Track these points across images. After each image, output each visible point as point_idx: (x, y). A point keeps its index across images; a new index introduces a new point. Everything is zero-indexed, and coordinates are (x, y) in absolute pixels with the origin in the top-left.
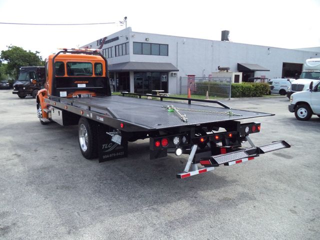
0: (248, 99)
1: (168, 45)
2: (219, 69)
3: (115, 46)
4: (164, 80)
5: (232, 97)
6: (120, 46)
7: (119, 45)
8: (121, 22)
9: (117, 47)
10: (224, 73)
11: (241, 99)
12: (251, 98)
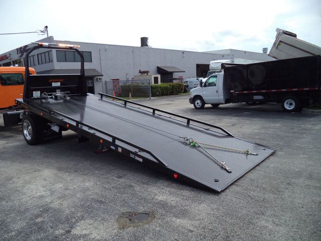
0: (166, 97)
1: (91, 52)
2: (140, 72)
3: (38, 55)
4: (90, 85)
5: (152, 96)
6: (43, 55)
7: (41, 54)
8: (42, 32)
9: (40, 56)
10: (145, 76)
11: (160, 97)
12: (169, 96)
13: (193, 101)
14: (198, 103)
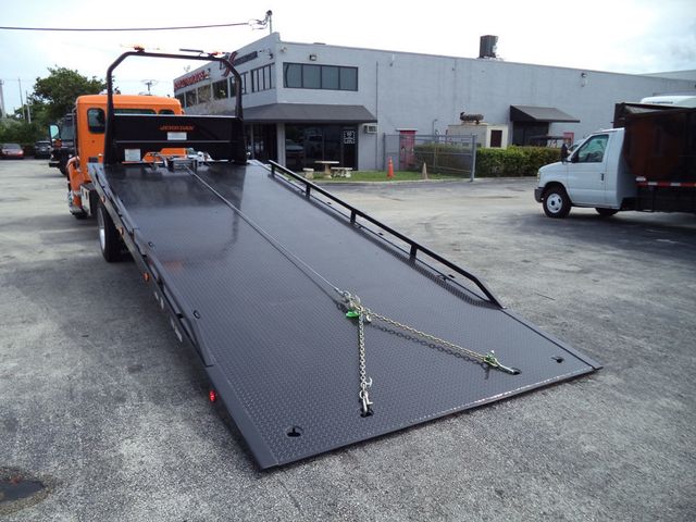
0: (513, 180)
1: (357, 68)
3: (252, 72)
4: (349, 141)
5: (477, 176)
7: (257, 69)
8: (260, 23)
9: (255, 73)
10: (472, 128)
11: (498, 180)
12: (522, 179)
13: (543, 194)
14: (553, 203)
